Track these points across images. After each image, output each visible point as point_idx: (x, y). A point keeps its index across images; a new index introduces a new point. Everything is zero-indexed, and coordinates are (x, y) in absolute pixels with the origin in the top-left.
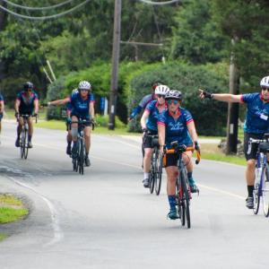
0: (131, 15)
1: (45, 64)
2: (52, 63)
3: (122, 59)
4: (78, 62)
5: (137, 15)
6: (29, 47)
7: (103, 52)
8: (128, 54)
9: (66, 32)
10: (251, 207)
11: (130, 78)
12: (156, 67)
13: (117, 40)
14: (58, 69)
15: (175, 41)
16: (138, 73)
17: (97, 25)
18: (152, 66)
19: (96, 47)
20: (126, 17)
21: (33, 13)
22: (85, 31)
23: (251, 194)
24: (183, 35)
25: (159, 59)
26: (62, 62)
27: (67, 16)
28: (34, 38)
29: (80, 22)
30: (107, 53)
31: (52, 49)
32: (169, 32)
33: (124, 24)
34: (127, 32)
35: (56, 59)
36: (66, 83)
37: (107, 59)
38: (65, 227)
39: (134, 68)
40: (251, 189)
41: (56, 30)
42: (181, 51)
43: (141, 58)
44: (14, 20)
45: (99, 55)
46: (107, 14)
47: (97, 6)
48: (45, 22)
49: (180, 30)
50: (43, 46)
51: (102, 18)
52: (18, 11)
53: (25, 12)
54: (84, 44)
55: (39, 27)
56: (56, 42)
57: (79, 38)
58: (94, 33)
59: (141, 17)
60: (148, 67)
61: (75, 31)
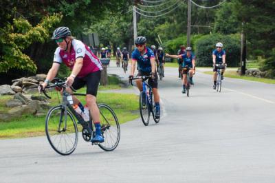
0: (196, 13)
1: (157, 37)
2: (161, 37)
3: (191, 34)
4: (172, 35)
5: (198, 13)
6: (150, 30)
7: (183, 31)
8: (194, 31)
9: (166, 22)
10: (215, 89)
11: (195, 42)
12: (207, 36)
13: (189, 25)
14: (163, 39)
15: (216, 24)
16: (199, 39)
17: (180, 18)
18: (205, 36)
19: (180, 28)
20: (193, 15)
21: (151, 14)
22: (175, 21)
23: (215, 84)
24: (220, 22)
25: (209, 33)
26: (165, 36)
27: (167, 15)
28: (152, 26)
29: (172, 18)
30: (185, 31)
31: (160, 30)
32: (213, 21)
33: (192, 18)
34: (194, 21)
35: (162, 34)
36: (166, 45)
37: (185, 33)
38: (168, 110)
39: (198, 37)
40: (215, 82)
41: (162, 21)
42: (218, 29)
43: (200, 33)
44: (143, 18)
45: (181, 32)
46: (185, 13)
47: (180, 10)
48: (157, 18)
49: (218, 19)
50: (156, 29)
51: (182, 15)
52: (145, 14)
53: (148, 14)
54: (174, 27)
55: (154, 20)
56: (162, 27)
57: (172, 24)
58: (179, 22)
59: (200, 14)
60: (203, 37)
61: (170, 21)
